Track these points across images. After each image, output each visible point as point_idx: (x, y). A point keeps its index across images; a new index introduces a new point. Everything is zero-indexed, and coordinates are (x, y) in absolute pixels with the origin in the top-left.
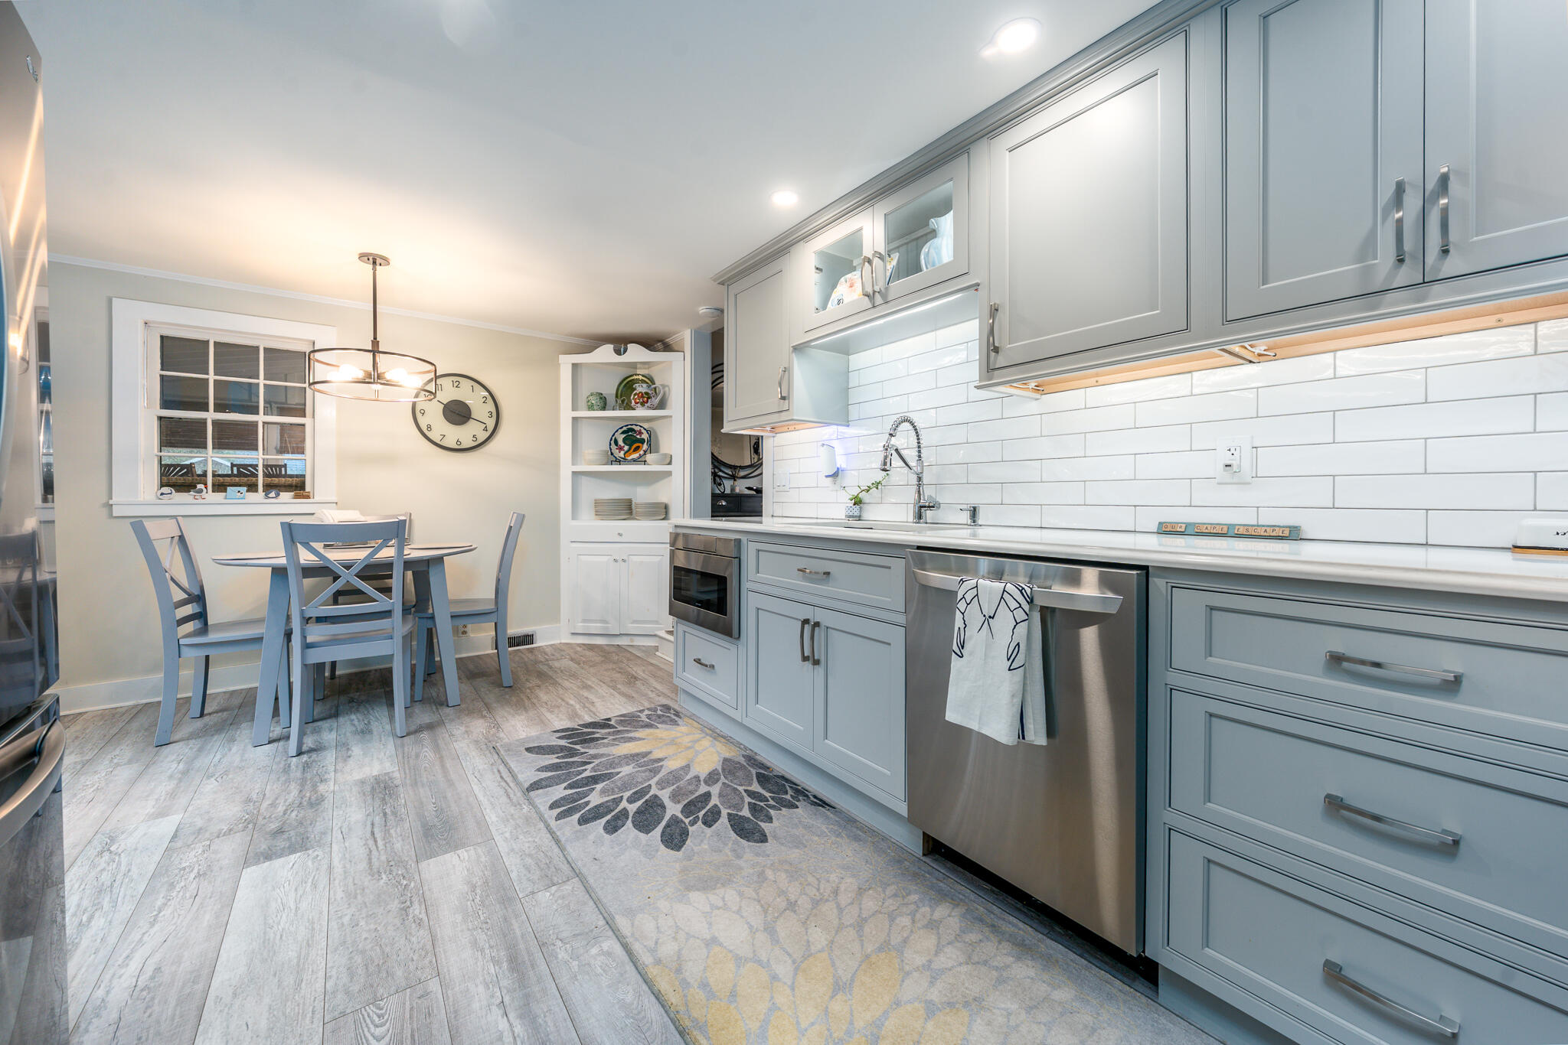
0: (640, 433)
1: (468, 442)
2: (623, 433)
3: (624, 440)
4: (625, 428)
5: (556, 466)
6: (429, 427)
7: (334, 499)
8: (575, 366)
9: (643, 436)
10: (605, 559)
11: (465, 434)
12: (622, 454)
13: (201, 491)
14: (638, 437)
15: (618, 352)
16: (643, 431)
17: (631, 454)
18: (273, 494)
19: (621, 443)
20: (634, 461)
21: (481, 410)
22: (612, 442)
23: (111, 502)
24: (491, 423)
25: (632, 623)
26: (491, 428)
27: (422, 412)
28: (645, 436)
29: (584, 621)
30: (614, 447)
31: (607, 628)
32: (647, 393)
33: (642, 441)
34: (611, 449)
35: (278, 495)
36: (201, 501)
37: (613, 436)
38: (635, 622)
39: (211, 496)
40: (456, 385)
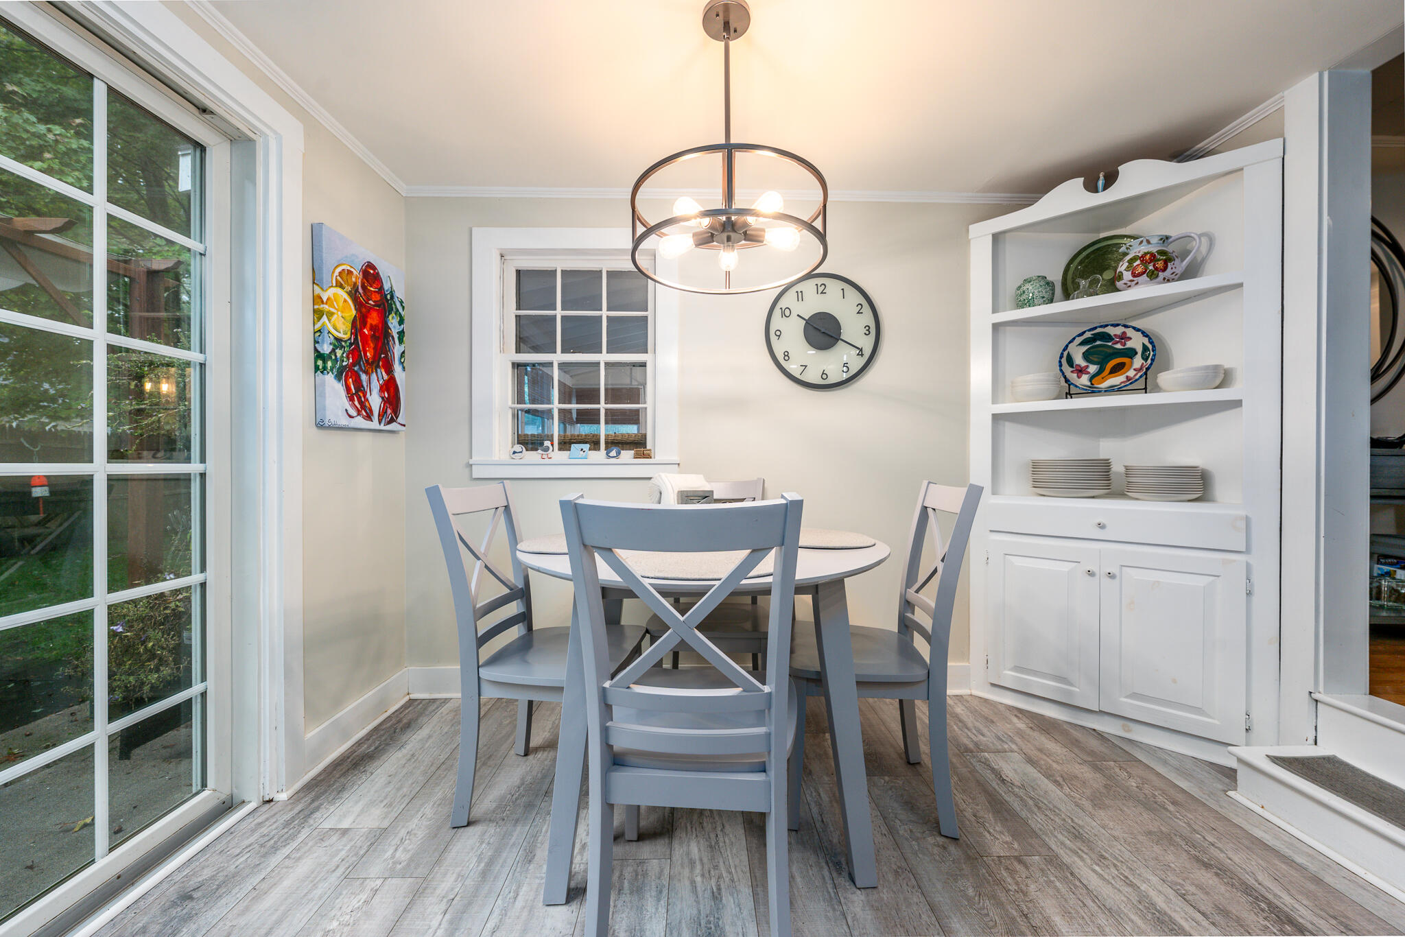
0: (1124, 338)
1: (836, 376)
2: (1082, 343)
3: (1086, 356)
4: (1088, 335)
5: (960, 404)
6: (787, 355)
7: (675, 459)
8: (997, 238)
9: (1129, 344)
10: (1066, 567)
11: (834, 363)
12: (1084, 380)
13: (547, 449)
14: (1119, 346)
15: (1091, 187)
16: (1130, 332)
17: (1104, 379)
18: (613, 453)
19: (1079, 360)
20: (1112, 390)
21: (854, 326)
22: (1064, 361)
23: (471, 462)
24: (867, 344)
25: (1126, 697)
26: (867, 352)
27: (778, 333)
28: (1136, 342)
29: (1017, 668)
30: (1067, 370)
31: (1070, 693)
32: (1162, 253)
33: (1131, 353)
34: (1063, 373)
35: (619, 453)
36: (547, 461)
37: (1064, 350)
38: (1134, 696)
39: (558, 455)
40: (821, 289)
